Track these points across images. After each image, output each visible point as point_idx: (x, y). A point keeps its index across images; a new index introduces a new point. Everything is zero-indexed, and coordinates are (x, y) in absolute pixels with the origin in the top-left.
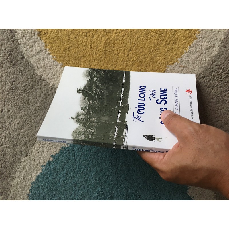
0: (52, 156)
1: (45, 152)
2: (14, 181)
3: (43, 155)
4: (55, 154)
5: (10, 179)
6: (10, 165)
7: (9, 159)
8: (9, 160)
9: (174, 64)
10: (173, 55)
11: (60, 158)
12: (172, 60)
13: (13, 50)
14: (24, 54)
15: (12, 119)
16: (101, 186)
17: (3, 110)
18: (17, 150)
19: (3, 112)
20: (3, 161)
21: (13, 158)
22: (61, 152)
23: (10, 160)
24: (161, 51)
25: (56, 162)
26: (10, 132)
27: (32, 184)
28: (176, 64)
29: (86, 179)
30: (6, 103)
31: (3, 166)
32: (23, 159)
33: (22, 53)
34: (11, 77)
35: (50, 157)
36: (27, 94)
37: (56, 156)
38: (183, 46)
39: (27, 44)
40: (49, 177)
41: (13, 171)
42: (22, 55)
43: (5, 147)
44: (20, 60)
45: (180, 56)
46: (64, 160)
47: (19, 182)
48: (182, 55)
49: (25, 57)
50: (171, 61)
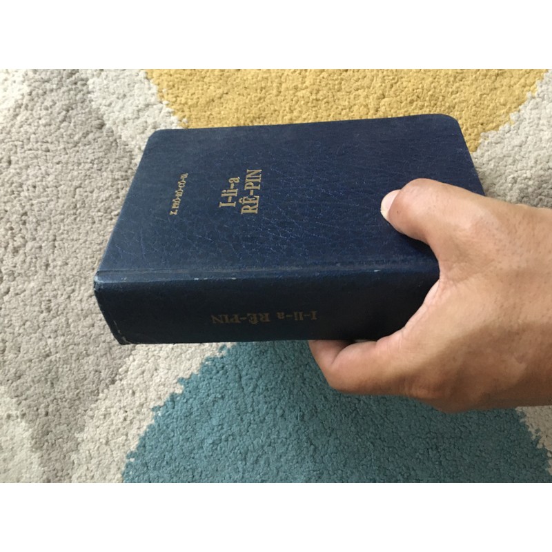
0: (181, 380)
1: (161, 370)
2: (81, 451)
3: (157, 380)
4: (188, 377)
5: (69, 444)
6: (70, 408)
7: (66, 391)
8: (66, 393)
9: (501, 128)
10: (498, 104)
11: (203, 385)
12: (494, 118)
13: (74, 106)
14: (102, 117)
15: (75, 285)
16: (312, 456)
17: (50, 262)
18: (86, 367)
19: (50, 269)
20: (52, 398)
21: (77, 388)
22: (204, 371)
23: (68, 393)
24: (465, 97)
25: (191, 398)
26: (70, 321)
27: (128, 457)
28: (507, 129)
29: (274, 439)
30: (59, 245)
31: (50, 410)
32: (103, 392)
33: (97, 113)
34: (72, 176)
35: (176, 383)
36: (111, 219)
37: (192, 381)
38: (523, 80)
39: (112, 91)
40: (174, 436)
41: (76, 424)
42: (99, 119)
43: (56, 361)
44: (94, 130)
45: (515, 108)
46: (211, 391)
47: (94, 453)
48: (520, 105)
49: (106, 122)
50: (493, 122)
